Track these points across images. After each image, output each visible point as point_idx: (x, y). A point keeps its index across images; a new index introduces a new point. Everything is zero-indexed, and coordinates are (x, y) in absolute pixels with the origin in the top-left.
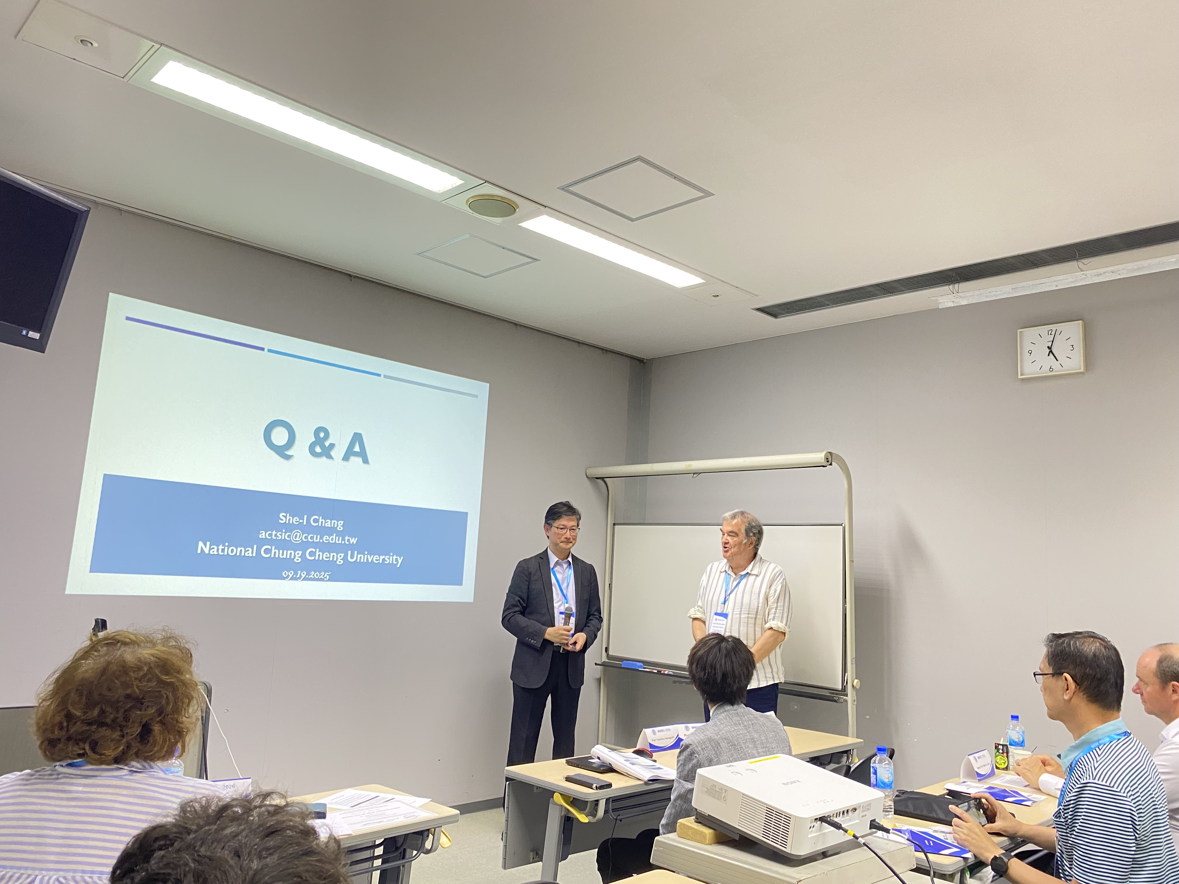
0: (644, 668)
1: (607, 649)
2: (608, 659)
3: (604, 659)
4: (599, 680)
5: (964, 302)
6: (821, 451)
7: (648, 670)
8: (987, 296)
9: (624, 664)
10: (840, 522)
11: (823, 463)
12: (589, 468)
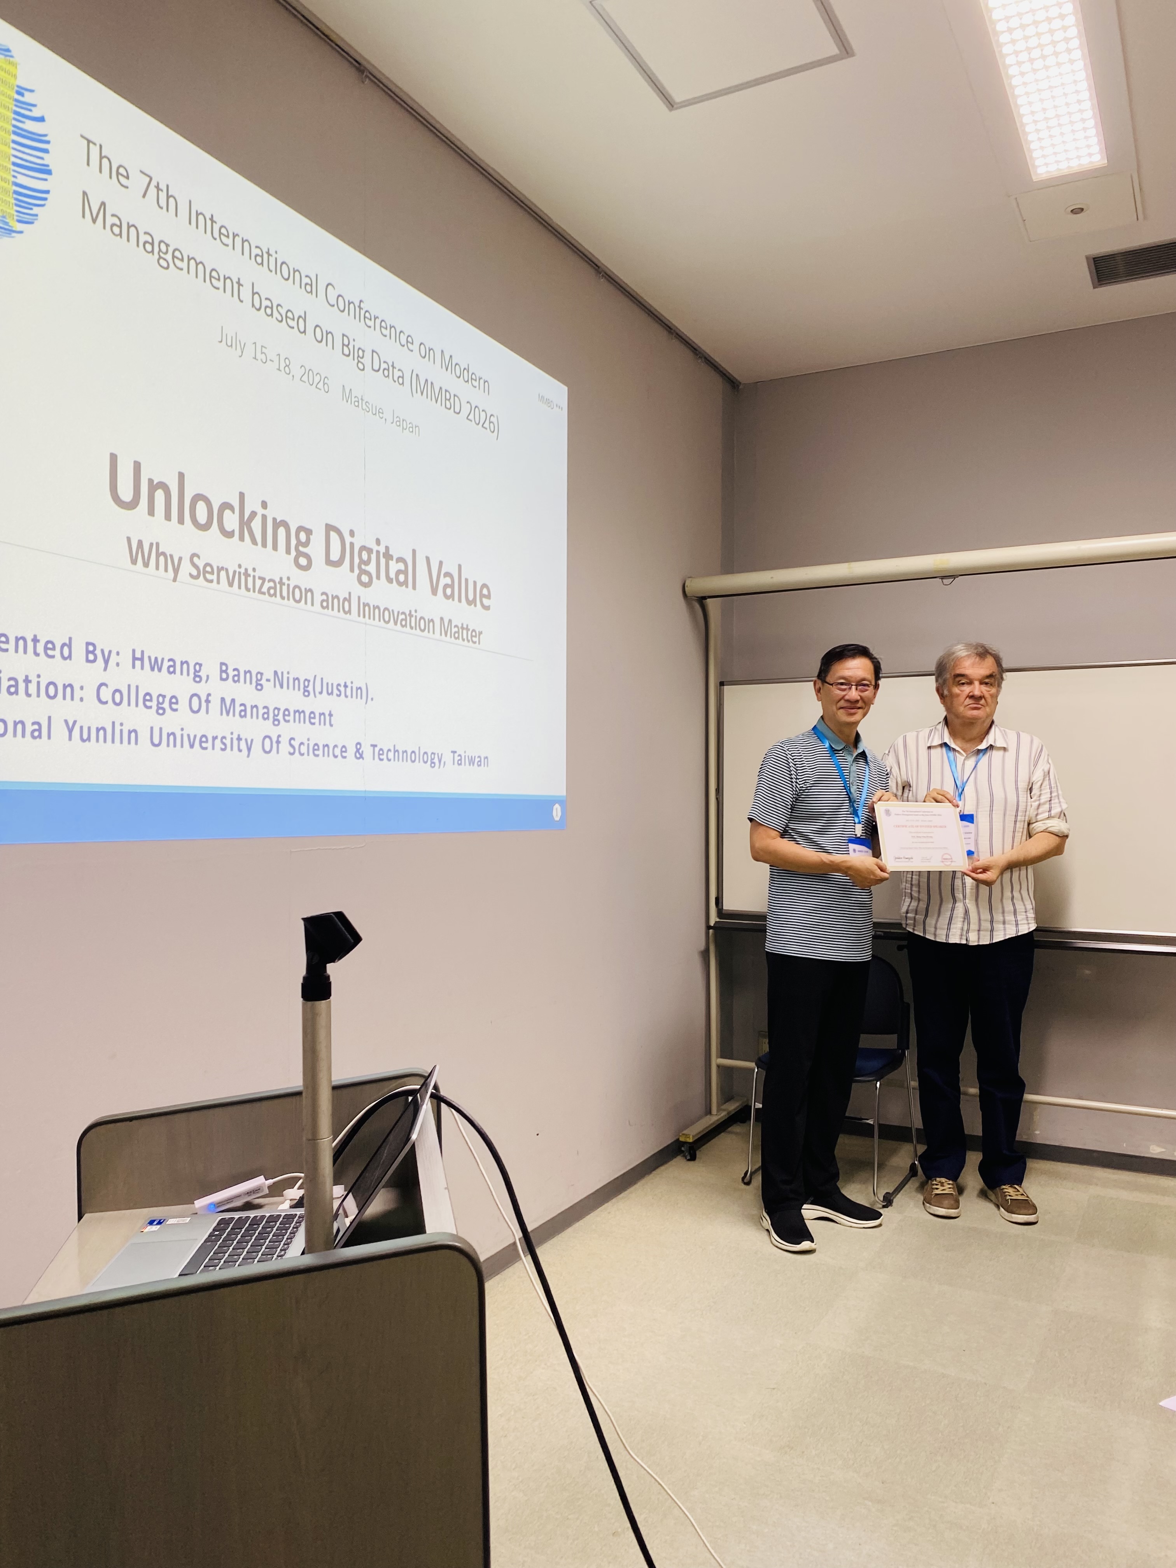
1: (719, 901)
2: (720, 919)
3: (715, 918)
4: (705, 954)
12: (690, 579)
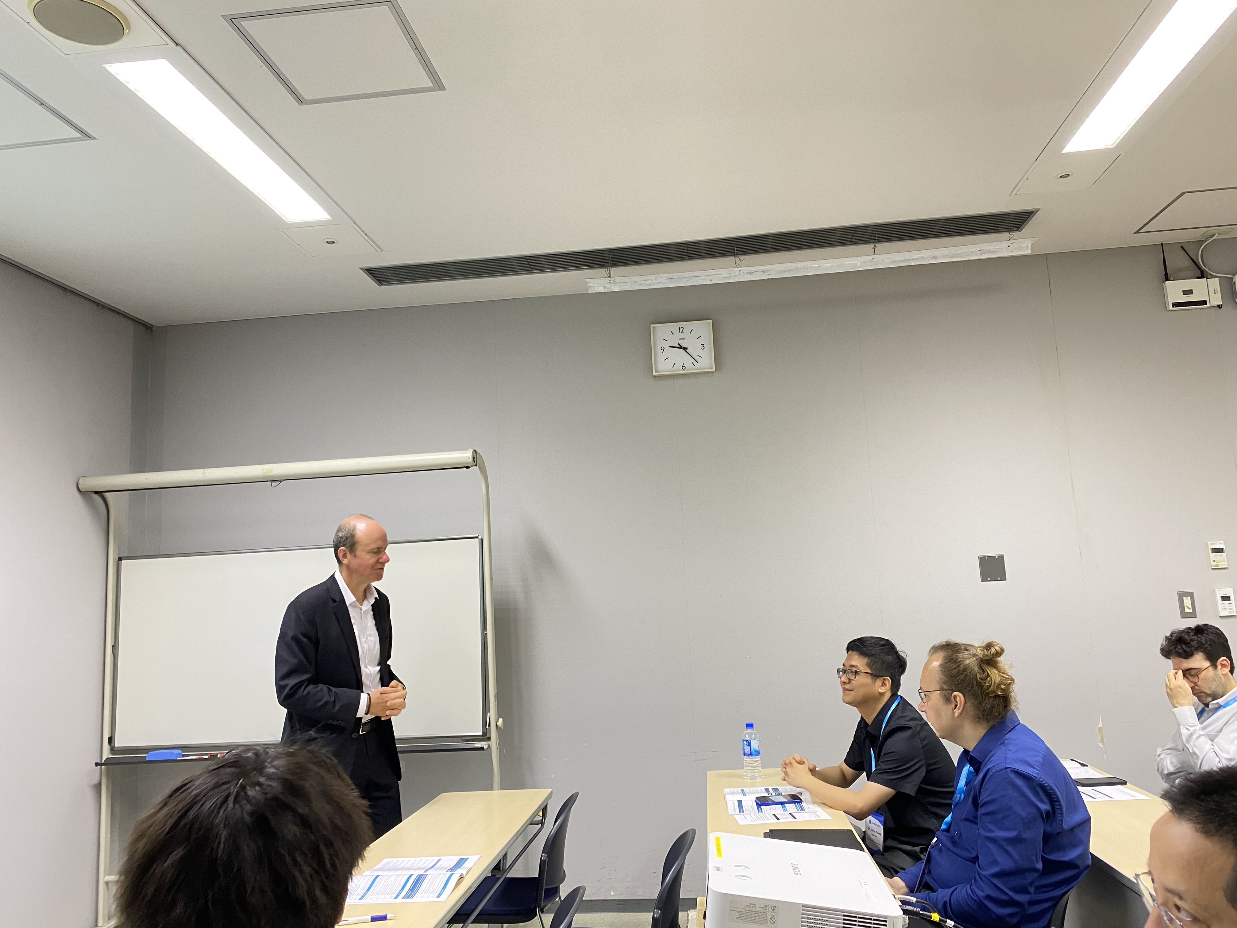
0: (184, 756)
1: (111, 740)
2: (113, 754)
3: (106, 754)
4: (98, 787)
5: (616, 288)
6: (466, 449)
7: (194, 757)
8: (642, 284)
9: (149, 757)
10: (476, 535)
11: (469, 463)
12: (84, 478)
